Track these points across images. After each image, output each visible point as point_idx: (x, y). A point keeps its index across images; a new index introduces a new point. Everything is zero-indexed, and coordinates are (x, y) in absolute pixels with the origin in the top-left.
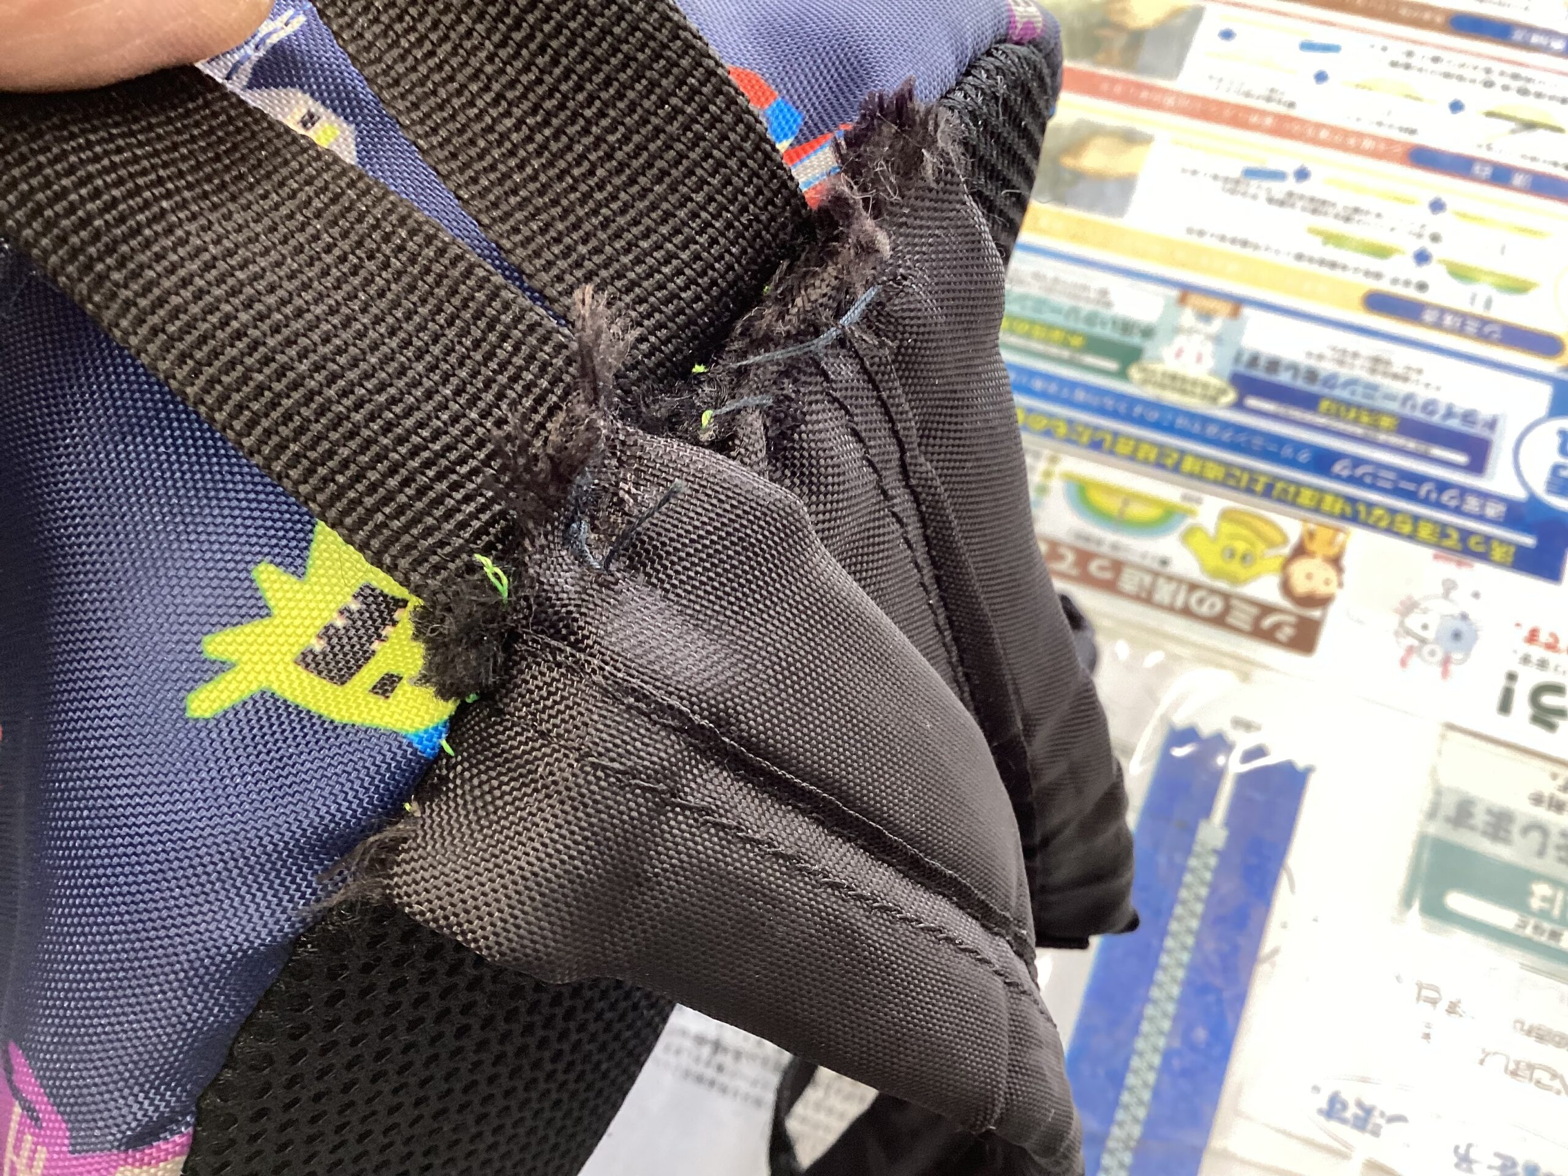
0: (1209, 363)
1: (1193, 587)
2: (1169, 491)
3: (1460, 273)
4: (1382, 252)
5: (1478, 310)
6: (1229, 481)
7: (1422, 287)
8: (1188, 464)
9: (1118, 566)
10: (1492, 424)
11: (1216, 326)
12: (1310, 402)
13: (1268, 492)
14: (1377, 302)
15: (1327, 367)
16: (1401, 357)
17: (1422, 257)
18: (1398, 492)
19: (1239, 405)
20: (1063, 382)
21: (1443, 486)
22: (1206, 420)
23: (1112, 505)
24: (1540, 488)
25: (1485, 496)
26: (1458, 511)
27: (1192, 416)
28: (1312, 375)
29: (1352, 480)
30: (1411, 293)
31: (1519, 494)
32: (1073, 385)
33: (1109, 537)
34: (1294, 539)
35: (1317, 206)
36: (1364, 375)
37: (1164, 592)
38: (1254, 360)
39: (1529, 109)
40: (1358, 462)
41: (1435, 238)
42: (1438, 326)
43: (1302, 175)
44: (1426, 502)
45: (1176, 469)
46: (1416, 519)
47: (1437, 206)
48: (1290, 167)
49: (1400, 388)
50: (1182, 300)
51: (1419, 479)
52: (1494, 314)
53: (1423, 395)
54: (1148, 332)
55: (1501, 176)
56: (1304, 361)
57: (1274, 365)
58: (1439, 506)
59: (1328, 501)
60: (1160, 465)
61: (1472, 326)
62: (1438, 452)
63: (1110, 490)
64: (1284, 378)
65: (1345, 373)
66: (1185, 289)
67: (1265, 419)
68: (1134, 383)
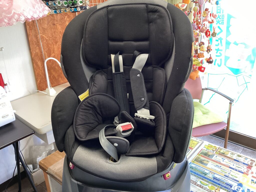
0: (212, 176)
1: (208, 189)
2: (208, 184)
3: (232, 175)
4: (226, 173)
5: (233, 178)
6: (212, 184)
7: (229, 175)
8: (209, 182)
9: (203, 187)
10: (233, 185)
11: (212, 174)
12: (219, 181)
13: (215, 185)
14: (225, 176)
15: (220, 179)
16: (226, 179)
17: (229, 174)
18: (225, 187)
19: (213, 179)
20: (200, 175)
21: (228, 188)
22: (211, 180)
23: (203, 183)
24: (236, 190)
25: (231, 189)
26: (229, 190)
27: (210, 179)
28: (219, 179)
29: (221, 186)
30: (228, 176)
31: (234, 190)
32: (201, 175)
33: (202, 185)
34: (216, 188)
35: (221, 169)
36: (223, 180)
37: (206, 189)
38: (215, 177)
39: (239, 166)
40: (222, 185)
41: (230, 173)
42: (230, 178)
43: (221, 167)
44: (227, 189)
45: (208, 182)
46: (226, 189)
47: (231, 171)
48: (220, 166)
49: (226, 181)
50: (210, 172)
51: (226, 187)
52: (234, 178)
53: (227, 182)
54: (207, 173)
55: (236, 170)
56: (219, 178)
57: (216, 178)
58: (228, 189)
59: (219, 187)
60: (207, 182)
61: (232, 179)
62: (228, 186)
63: (203, 182)
64: (217, 179)
65: (222, 179)
66: (211, 172)
67: (215, 181)
68: (206, 176)
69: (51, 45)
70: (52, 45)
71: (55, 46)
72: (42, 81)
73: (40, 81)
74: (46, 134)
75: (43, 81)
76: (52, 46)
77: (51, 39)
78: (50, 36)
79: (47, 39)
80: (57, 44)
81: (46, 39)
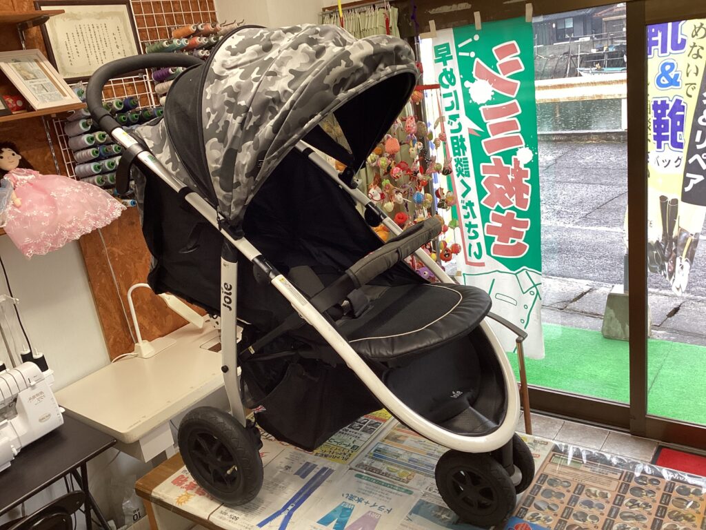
0: (407, 458)
6: (405, 468)
8: (401, 467)
11: (409, 455)
12: (417, 462)
13: (408, 470)
15: (420, 459)
19: (408, 462)
27: (403, 462)
29: (418, 469)
32: (391, 459)
34: (410, 474)
38: (412, 458)
54: (401, 455)
59: (415, 471)
60: (398, 467)
63: (391, 468)
64: (415, 460)
66: (407, 451)
67: (411, 463)
68: (398, 460)
69: (130, 265)
70: (132, 264)
71: (137, 264)
72: (118, 339)
73: (115, 340)
74: (138, 441)
75: (120, 339)
76: (133, 266)
77: (129, 252)
78: (127, 247)
79: (121, 253)
80: (141, 259)
81: (119, 255)
